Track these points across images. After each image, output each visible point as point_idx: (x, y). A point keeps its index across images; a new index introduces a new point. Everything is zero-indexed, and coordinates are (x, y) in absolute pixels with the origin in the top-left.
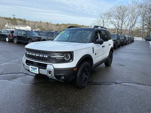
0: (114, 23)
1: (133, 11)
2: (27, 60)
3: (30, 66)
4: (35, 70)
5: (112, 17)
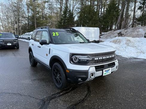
3: (104, 70)
4: (109, 71)
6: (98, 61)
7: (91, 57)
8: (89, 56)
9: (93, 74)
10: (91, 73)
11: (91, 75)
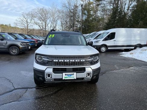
0: (38, 24)
1: (53, 15)
2: (54, 68)
3: (64, 74)
4: (72, 76)
5: (36, 18)
6: (58, 63)
7: (50, 58)
8: (48, 57)
9: (50, 75)
10: (48, 74)
11: (47, 76)
